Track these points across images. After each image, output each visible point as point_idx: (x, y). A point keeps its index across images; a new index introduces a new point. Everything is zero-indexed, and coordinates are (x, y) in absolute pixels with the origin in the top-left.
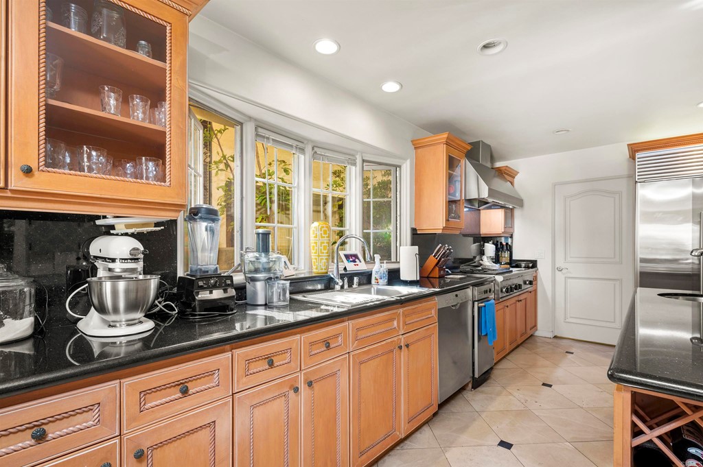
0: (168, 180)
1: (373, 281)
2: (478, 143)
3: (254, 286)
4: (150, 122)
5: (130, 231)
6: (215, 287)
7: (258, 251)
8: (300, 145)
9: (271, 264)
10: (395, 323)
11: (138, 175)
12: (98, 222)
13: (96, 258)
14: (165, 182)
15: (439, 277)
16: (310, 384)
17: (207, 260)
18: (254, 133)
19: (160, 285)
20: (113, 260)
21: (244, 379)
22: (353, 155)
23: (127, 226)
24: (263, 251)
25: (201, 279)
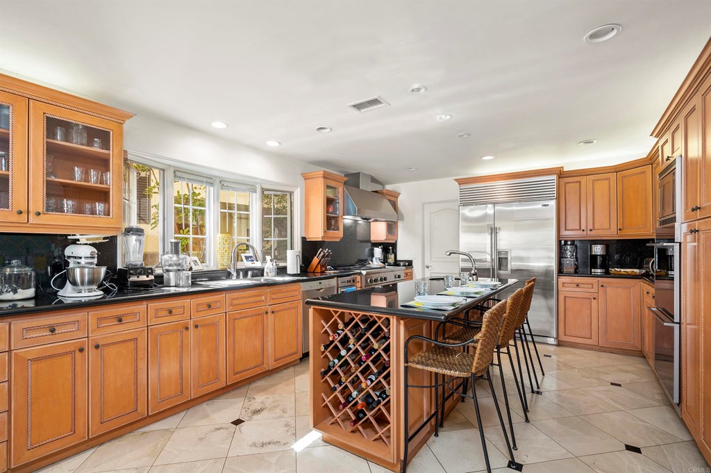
0: (111, 214)
1: (265, 274)
2: (359, 173)
3: (169, 275)
4: (100, 184)
5: (88, 242)
6: (141, 274)
7: (172, 253)
8: (209, 180)
9: (181, 261)
10: (263, 298)
11: (93, 212)
12: (69, 237)
13: (69, 257)
14: (109, 215)
15: (321, 272)
16: (196, 327)
17: (136, 258)
18: (173, 175)
19: (107, 273)
20: (81, 258)
21: (154, 319)
22: (254, 186)
23: (87, 240)
24: (175, 253)
25: (132, 269)
